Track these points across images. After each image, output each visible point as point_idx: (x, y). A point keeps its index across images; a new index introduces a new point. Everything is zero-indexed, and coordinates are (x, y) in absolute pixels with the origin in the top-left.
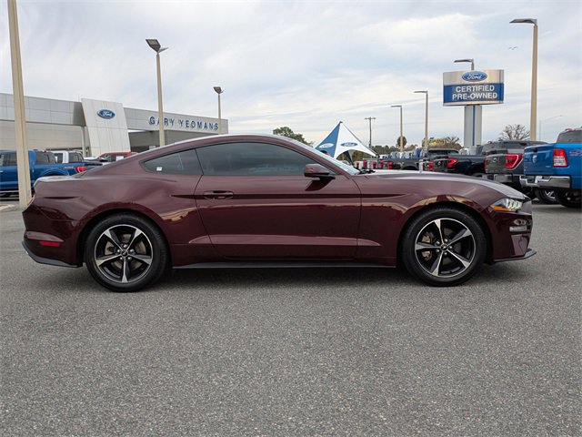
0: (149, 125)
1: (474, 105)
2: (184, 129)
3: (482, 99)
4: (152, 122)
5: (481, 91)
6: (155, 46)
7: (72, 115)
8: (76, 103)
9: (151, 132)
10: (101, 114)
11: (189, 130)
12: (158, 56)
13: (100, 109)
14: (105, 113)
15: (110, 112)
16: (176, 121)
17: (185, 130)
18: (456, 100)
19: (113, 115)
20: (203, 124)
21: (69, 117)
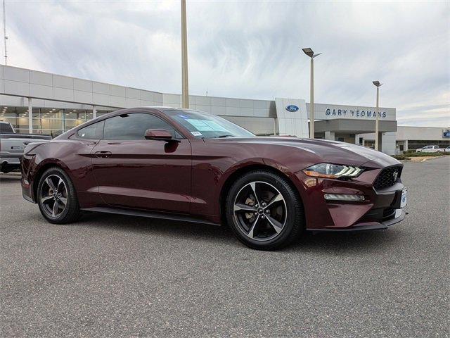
0: (325, 115)
2: (355, 117)
4: (328, 113)
6: (309, 53)
7: (268, 111)
8: (272, 101)
9: (327, 120)
10: (289, 108)
11: (360, 118)
12: (312, 60)
13: (288, 105)
14: (292, 108)
15: (295, 107)
16: (348, 111)
17: (357, 118)
19: (297, 109)
20: (372, 113)
21: (266, 112)
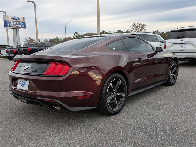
1: (16, 29)
3: (19, 27)
5: (18, 24)
18: (10, 26)
